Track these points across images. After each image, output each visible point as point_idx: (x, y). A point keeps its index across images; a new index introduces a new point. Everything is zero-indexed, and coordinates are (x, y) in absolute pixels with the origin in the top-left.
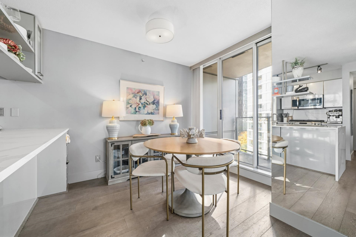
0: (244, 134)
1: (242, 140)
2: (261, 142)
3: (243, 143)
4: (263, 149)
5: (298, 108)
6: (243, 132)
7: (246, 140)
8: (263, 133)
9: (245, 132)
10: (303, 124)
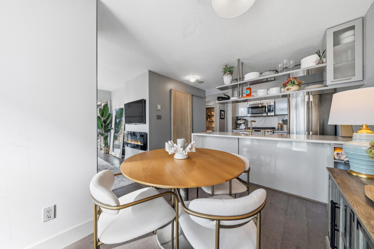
5: (267, 114)
10: (257, 132)
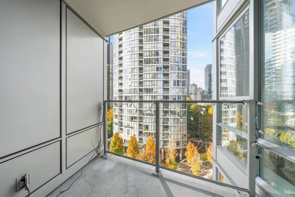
0: (110, 110)
1: (109, 114)
2: (122, 115)
3: (110, 117)
4: (123, 120)
6: (110, 109)
7: (112, 114)
8: (123, 109)
9: (112, 109)
